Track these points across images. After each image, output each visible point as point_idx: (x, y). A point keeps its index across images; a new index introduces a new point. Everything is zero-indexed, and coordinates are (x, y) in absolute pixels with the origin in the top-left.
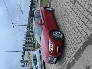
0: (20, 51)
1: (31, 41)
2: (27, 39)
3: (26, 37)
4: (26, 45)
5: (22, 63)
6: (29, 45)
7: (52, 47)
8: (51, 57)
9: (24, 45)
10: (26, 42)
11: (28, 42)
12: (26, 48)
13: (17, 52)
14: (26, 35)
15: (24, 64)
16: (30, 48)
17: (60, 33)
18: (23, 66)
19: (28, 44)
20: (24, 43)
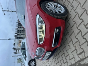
0: (12, 39)
1: (23, 30)
2: (19, 27)
3: (18, 25)
4: (18, 33)
5: (14, 50)
6: (22, 33)
7: (43, 32)
8: (40, 50)
9: (16, 33)
10: (18, 30)
11: (20, 30)
12: (18, 36)
13: (9, 39)
14: (18, 23)
15: (17, 51)
16: (22, 36)
17: (59, 5)
18: (16, 53)
19: (20, 32)
20: (17, 31)
